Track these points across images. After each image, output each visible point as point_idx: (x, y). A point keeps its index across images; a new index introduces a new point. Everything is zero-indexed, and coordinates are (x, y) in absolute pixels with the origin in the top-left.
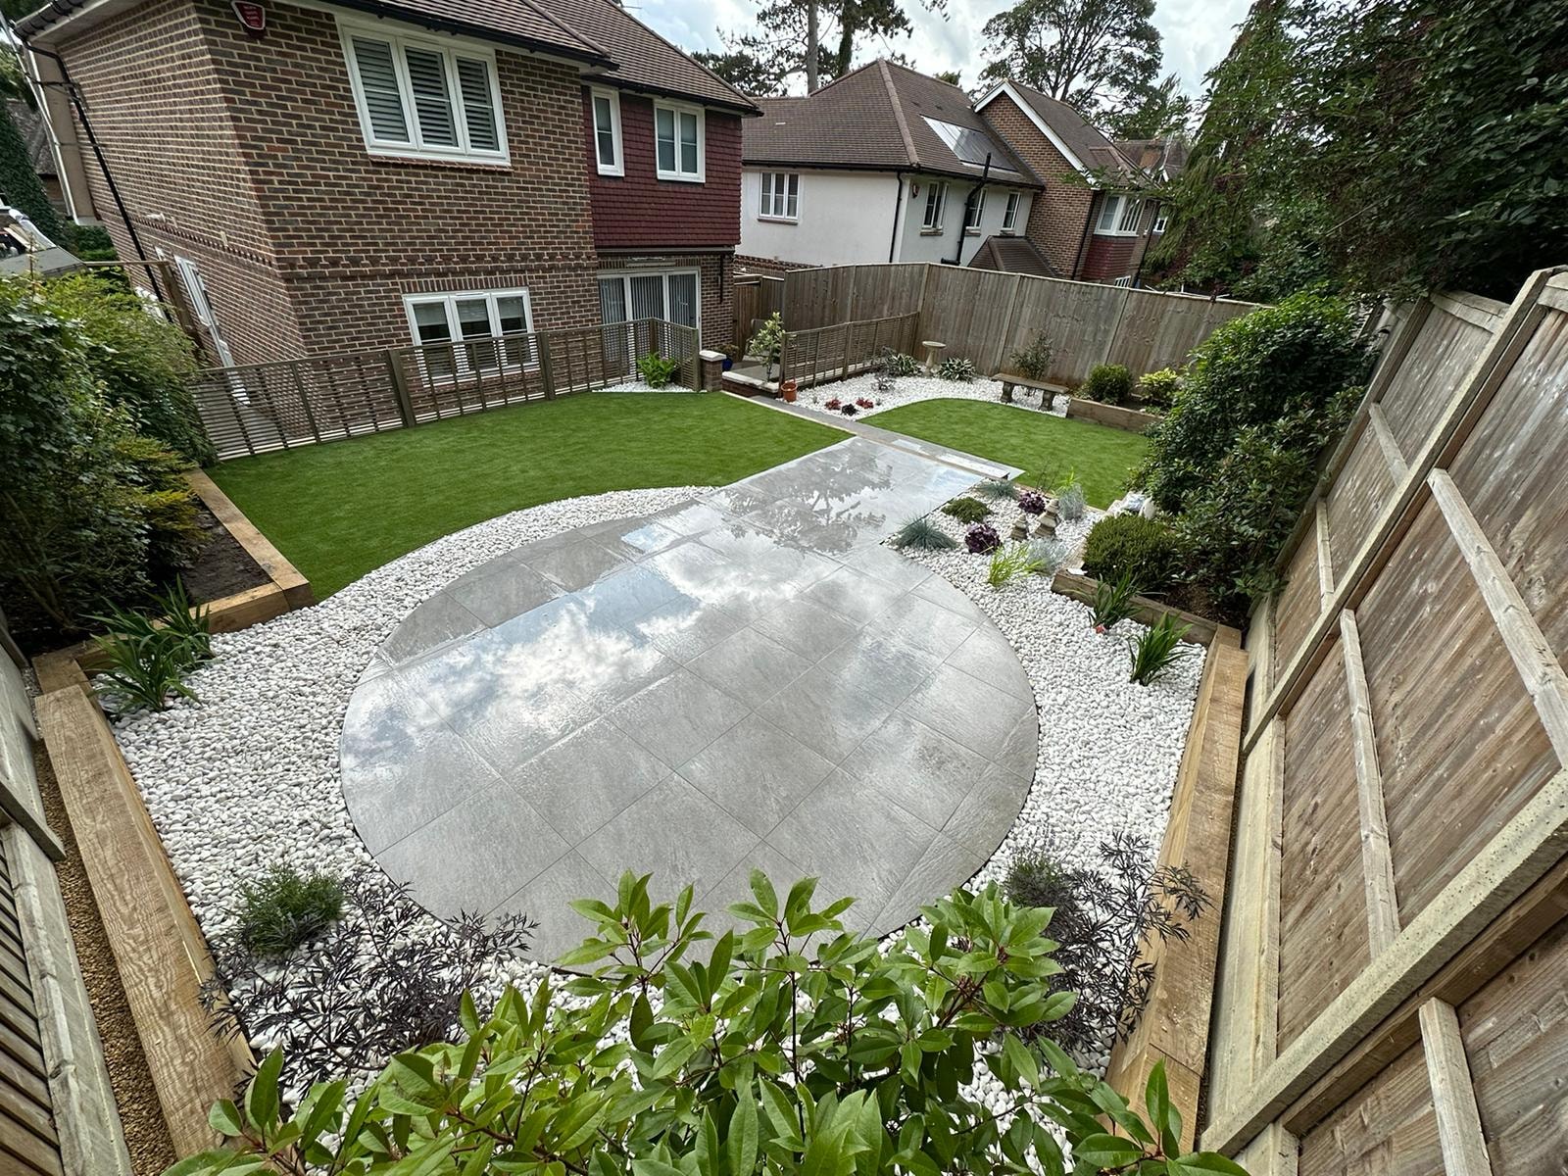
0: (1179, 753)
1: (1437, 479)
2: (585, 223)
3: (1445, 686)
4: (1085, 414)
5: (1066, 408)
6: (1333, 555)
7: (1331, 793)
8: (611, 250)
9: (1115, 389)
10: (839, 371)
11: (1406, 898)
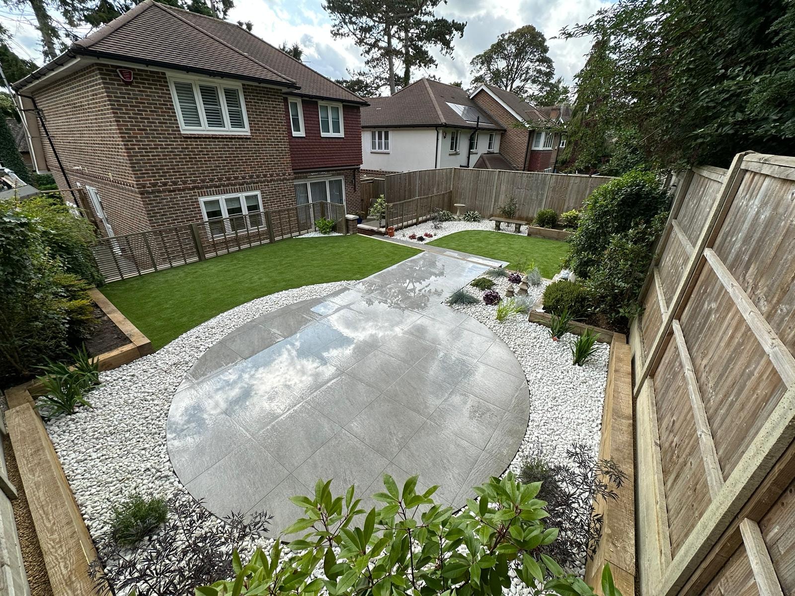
0: (602, 400)
1: (708, 253)
2: (287, 159)
3: (727, 354)
4: (536, 234)
5: (527, 232)
6: (665, 293)
7: (680, 414)
8: (300, 171)
9: (549, 221)
10: (414, 221)
11: (725, 466)
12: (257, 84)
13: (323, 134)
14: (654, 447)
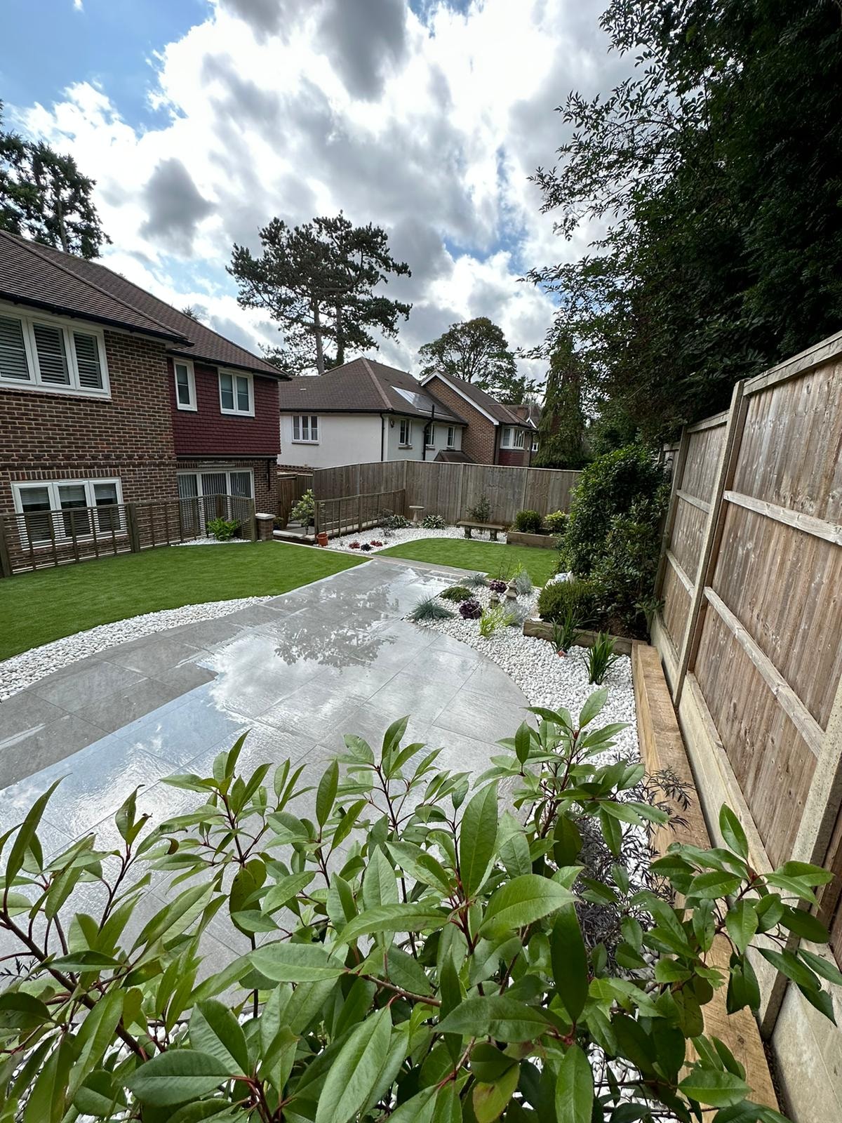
0: (634, 724)
2: (168, 436)
3: (782, 584)
4: (517, 541)
5: (505, 539)
6: (686, 571)
7: (740, 691)
8: (187, 457)
9: (531, 524)
10: (356, 527)
11: (819, 713)
12: (127, 333)
13: (224, 411)
14: (716, 751)
